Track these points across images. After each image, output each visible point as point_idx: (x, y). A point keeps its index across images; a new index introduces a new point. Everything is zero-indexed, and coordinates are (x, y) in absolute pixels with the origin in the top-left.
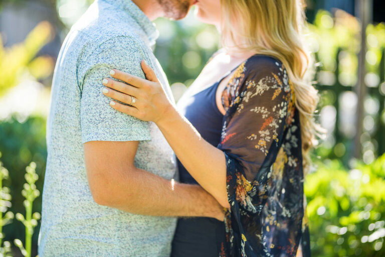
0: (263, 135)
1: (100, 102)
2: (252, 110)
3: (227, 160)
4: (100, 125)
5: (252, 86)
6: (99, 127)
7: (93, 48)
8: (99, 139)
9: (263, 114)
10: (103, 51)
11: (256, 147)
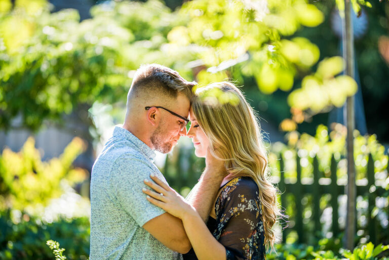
0: (248, 241)
1: (138, 197)
2: (245, 219)
3: (227, 252)
4: (147, 210)
5: (245, 201)
6: (147, 211)
7: (111, 166)
8: (151, 218)
9: (251, 226)
10: (119, 165)
11: (244, 248)
